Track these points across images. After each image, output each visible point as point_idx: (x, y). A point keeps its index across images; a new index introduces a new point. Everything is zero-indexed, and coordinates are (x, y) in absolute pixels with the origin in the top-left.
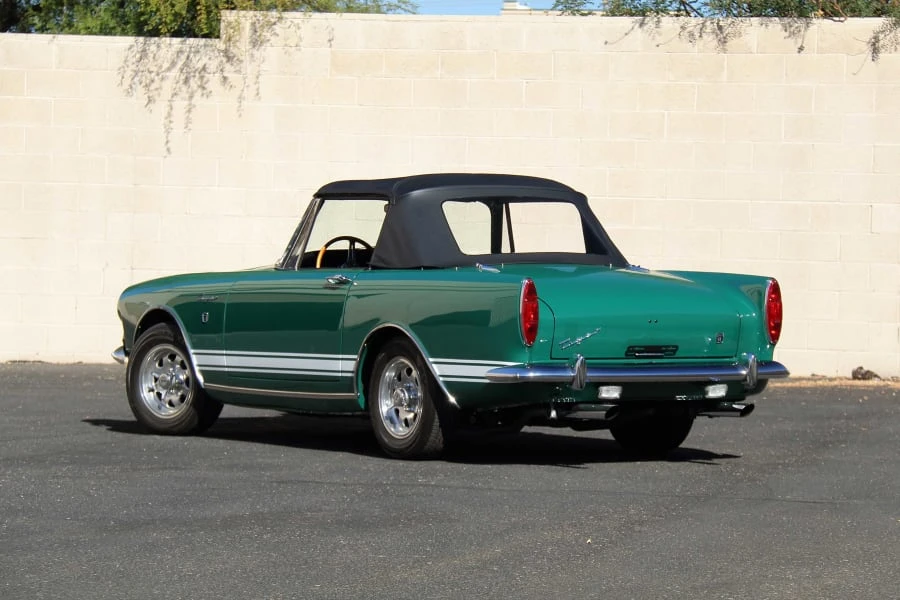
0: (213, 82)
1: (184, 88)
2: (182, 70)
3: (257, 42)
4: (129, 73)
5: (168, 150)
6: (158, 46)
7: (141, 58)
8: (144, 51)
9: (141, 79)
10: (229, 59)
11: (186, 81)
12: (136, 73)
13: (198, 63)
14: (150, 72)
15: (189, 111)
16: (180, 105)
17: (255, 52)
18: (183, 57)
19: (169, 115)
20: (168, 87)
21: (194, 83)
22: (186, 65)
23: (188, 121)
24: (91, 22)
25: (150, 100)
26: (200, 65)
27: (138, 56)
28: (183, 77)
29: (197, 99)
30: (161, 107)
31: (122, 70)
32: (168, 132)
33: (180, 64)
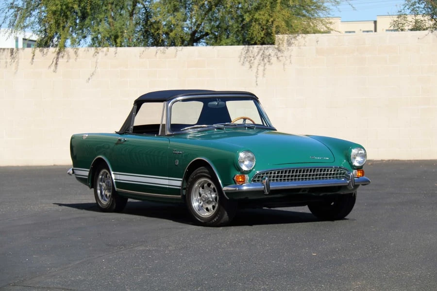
0: (274, 59)
1: (262, 62)
2: (261, 56)
3: (289, 44)
4: (242, 58)
5: (257, 84)
6: (253, 48)
7: (247, 53)
8: (248, 50)
9: (247, 59)
10: (279, 51)
11: (263, 60)
12: (245, 58)
13: (267, 53)
14: (250, 57)
15: (264, 70)
16: (261, 68)
17: (289, 48)
18: (262, 52)
19: (257, 72)
20: (256, 62)
21: (266, 60)
22: (263, 54)
23: (264, 74)
24: (228, 41)
25: (251, 67)
26: (268, 54)
27: (246, 51)
28: (262, 58)
29: (267, 66)
30: (254, 69)
31: (240, 57)
32: (257, 77)
33: (260, 54)
